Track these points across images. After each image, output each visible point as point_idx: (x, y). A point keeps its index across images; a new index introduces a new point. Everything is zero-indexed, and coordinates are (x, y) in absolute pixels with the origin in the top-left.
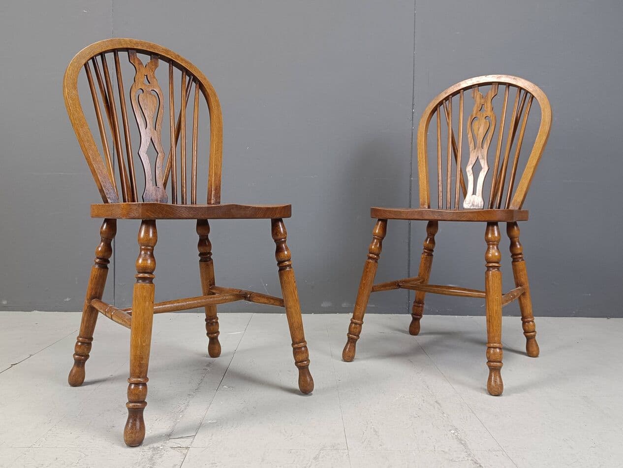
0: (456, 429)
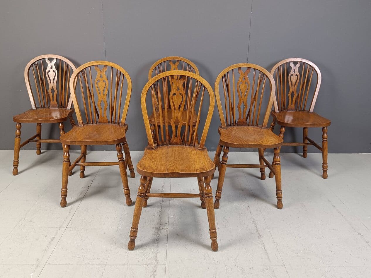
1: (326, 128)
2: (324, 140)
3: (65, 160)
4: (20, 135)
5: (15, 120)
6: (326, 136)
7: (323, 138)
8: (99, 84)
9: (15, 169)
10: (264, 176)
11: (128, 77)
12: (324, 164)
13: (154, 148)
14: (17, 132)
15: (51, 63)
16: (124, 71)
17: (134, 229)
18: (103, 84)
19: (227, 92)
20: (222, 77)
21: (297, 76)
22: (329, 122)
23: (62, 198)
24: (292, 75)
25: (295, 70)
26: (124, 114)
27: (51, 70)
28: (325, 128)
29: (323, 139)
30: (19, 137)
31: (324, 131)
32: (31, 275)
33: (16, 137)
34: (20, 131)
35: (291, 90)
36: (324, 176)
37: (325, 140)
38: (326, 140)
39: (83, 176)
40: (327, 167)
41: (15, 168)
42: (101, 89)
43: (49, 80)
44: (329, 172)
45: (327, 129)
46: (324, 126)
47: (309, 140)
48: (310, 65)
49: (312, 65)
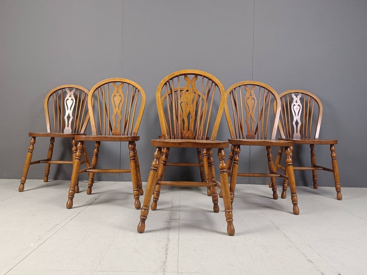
0: (270, 220)
1: (333, 146)
2: (333, 158)
3: (77, 158)
4: (32, 151)
5: (30, 134)
7: (332, 157)
8: (116, 98)
9: (21, 185)
10: (276, 194)
11: (142, 92)
12: (337, 184)
13: (167, 138)
14: (32, 141)
15: (70, 92)
16: (139, 87)
17: (145, 207)
18: (119, 98)
19: (235, 107)
20: (230, 93)
21: (299, 107)
23: (69, 199)
24: (295, 105)
25: (297, 100)
26: (137, 124)
27: (70, 99)
30: (32, 152)
31: (332, 150)
32: (32, 245)
33: (29, 152)
34: (33, 146)
35: (295, 119)
36: (339, 198)
38: (336, 159)
39: (90, 193)
41: (22, 183)
42: (117, 103)
43: (66, 108)
46: (332, 144)
48: (310, 96)
49: (312, 96)
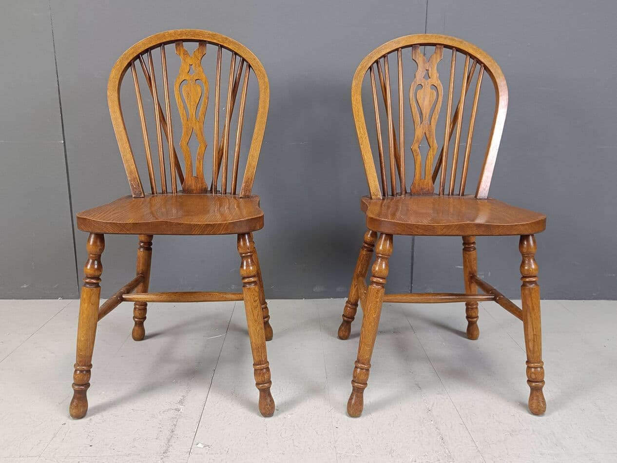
1: (531, 238)
2: (527, 280)
6: (533, 267)
22: (541, 218)
24: (420, 86)
28: (528, 241)
29: (524, 277)
31: (525, 250)
35: (419, 133)
36: (534, 406)
37: (531, 282)
40: (543, 373)
44: (548, 392)
45: (534, 242)
46: (526, 233)
47: (481, 284)
48: (472, 56)
49: (478, 56)
